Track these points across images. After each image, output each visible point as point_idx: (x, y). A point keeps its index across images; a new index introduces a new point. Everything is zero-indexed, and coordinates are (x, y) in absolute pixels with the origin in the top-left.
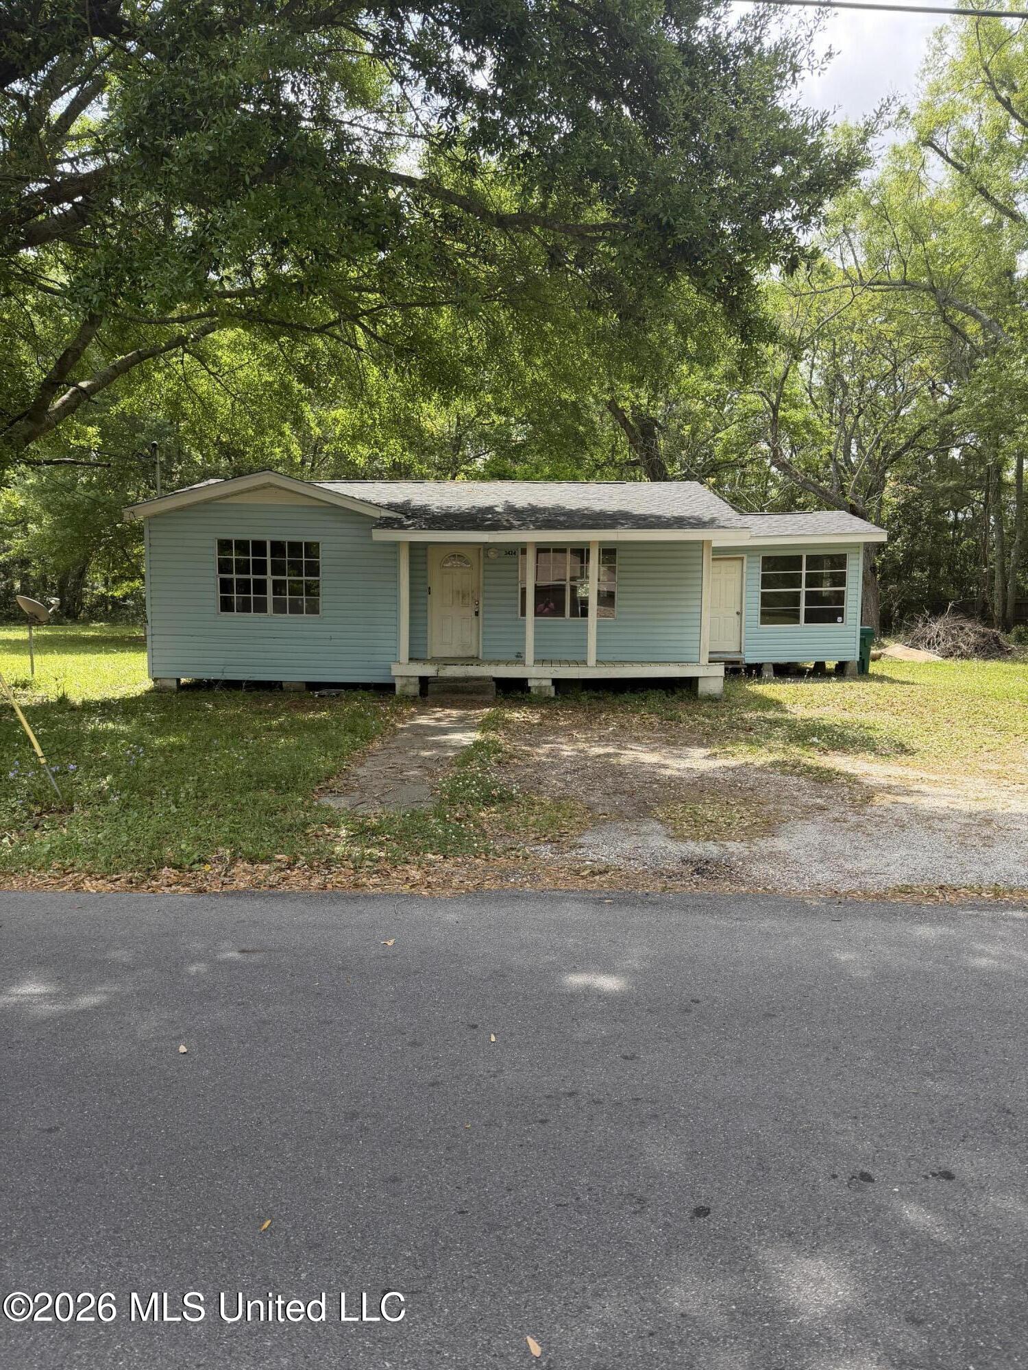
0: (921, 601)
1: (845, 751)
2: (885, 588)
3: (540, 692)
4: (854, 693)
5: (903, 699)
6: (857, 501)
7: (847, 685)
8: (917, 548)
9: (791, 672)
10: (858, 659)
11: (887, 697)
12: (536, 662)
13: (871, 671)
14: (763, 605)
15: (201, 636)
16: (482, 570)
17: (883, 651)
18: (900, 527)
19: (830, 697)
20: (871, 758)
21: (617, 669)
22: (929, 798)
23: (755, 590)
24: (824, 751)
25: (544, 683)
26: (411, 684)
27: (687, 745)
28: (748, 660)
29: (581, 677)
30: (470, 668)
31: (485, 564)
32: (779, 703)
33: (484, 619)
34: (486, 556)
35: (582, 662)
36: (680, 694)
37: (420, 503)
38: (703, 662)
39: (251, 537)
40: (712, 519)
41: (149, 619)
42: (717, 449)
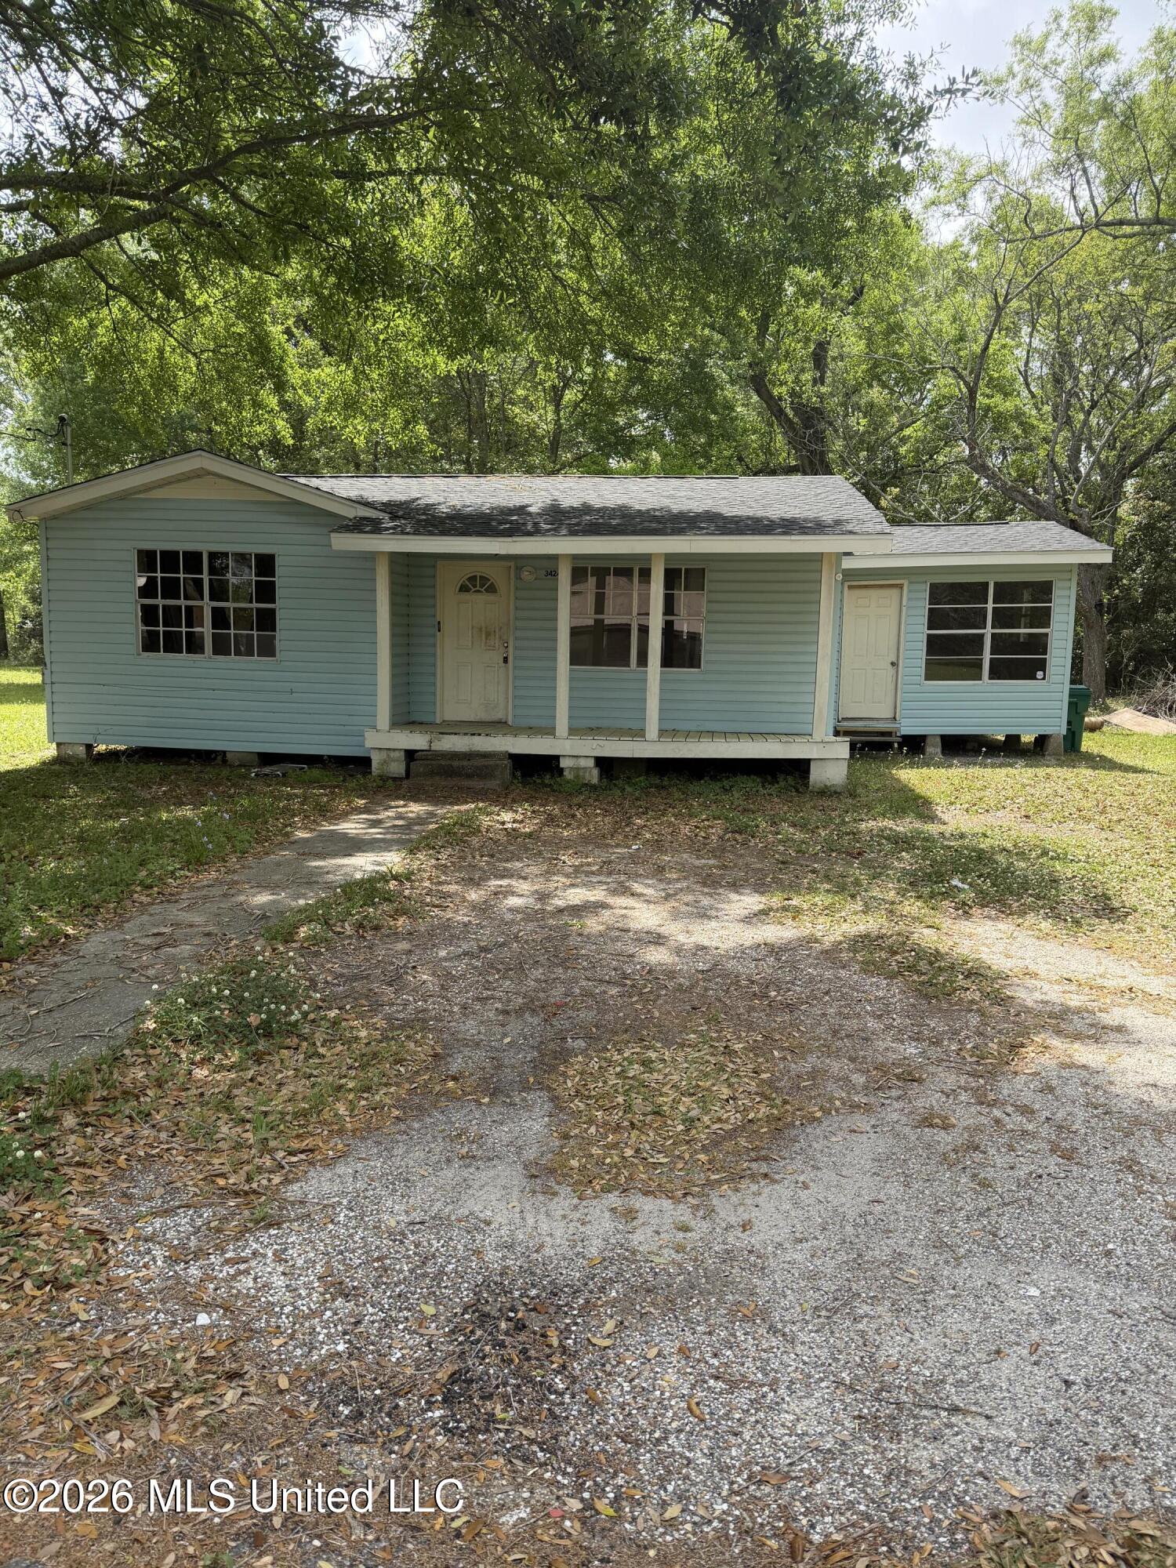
0: (1165, 651)
1: (1006, 911)
2: (1117, 633)
3: (577, 777)
4: (1048, 788)
5: (1123, 799)
6: (1081, 516)
7: (1041, 772)
8: (1162, 581)
9: (969, 747)
10: (1064, 732)
11: (1099, 796)
12: (573, 731)
13: (1083, 748)
14: (928, 653)
15: (115, 685)
16: (512, 598)
17: (1106, 718)
18: (1140, 554)
19: (1010, 793)
20: (1046, 925)
21: (690, 745)
22: (1141, 1049)
23: (919, 631)
24: (964, 910)
25: (583, 763)
26: (393, 760)
27: (735, 886)
28: (905, 731)
29: (636, 755)
30: (476, 739)
31: (517, 589)
32: (927, 802)
33: (515, 668)
34: (519, 578)
35: (639, 733)
36: (782, 784)
37: (430, 501)
38: (817, 737)
39: (181, 546)
40: (838, 522)
41: (47, 660)
42: (903, 450)
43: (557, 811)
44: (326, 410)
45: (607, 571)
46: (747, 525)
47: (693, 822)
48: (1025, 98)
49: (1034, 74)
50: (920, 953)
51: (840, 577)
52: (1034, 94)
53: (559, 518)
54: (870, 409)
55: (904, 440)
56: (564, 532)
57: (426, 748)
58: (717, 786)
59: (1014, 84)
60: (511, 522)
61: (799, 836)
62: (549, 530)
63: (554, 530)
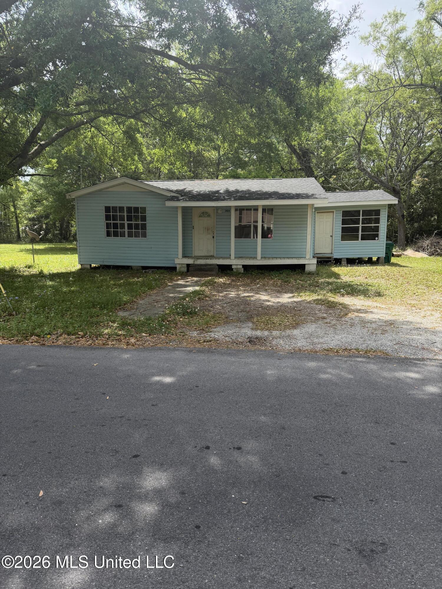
3: (237, 270)
6: (396, 185)
10: (385, 256)
12: (236, 258)
13: (391, 261)
14: (342, 232)
15: (99, 247)
16: (215, 218)
17: (402, 253)
18: (420, 197)
19: (364, 273)
20: (362, 298)
21: (270, 261)
23: (339, 227)
24: (343, 295)
25: (239, 267)
26: (183, 267)
27: (286, 293)
28: (335, 257)
29: (254, 264)
30: (207, 260)
31: (217, 215)
32: (339, 275)
33: (216, 239)
34: (217, 212)
35: (255, 258)
36: (297, 271)
37: (190, 190)
38: (307, 258)
39: (118, 205)
40: (313, 195)
41: (78, 240)
42: (337, 162)
43: (234, 279)
44: (156, 162)
45: (244, 210)
46: (286, 196)
47: (273, 281)
48: (376, 43)
49: (378, 35)
50: (329, 301)
51: (314, 210)
52: (378, 41)
53: (230, 195)
54: (325, 148)
55: (338, 159)
56: (233, 199)
57: (193, 263)
58: (278, 273)
59: (371, 39)
60: (216, 196)
61: (302, 283)
62: (228, 199)
63: (230, 198)
